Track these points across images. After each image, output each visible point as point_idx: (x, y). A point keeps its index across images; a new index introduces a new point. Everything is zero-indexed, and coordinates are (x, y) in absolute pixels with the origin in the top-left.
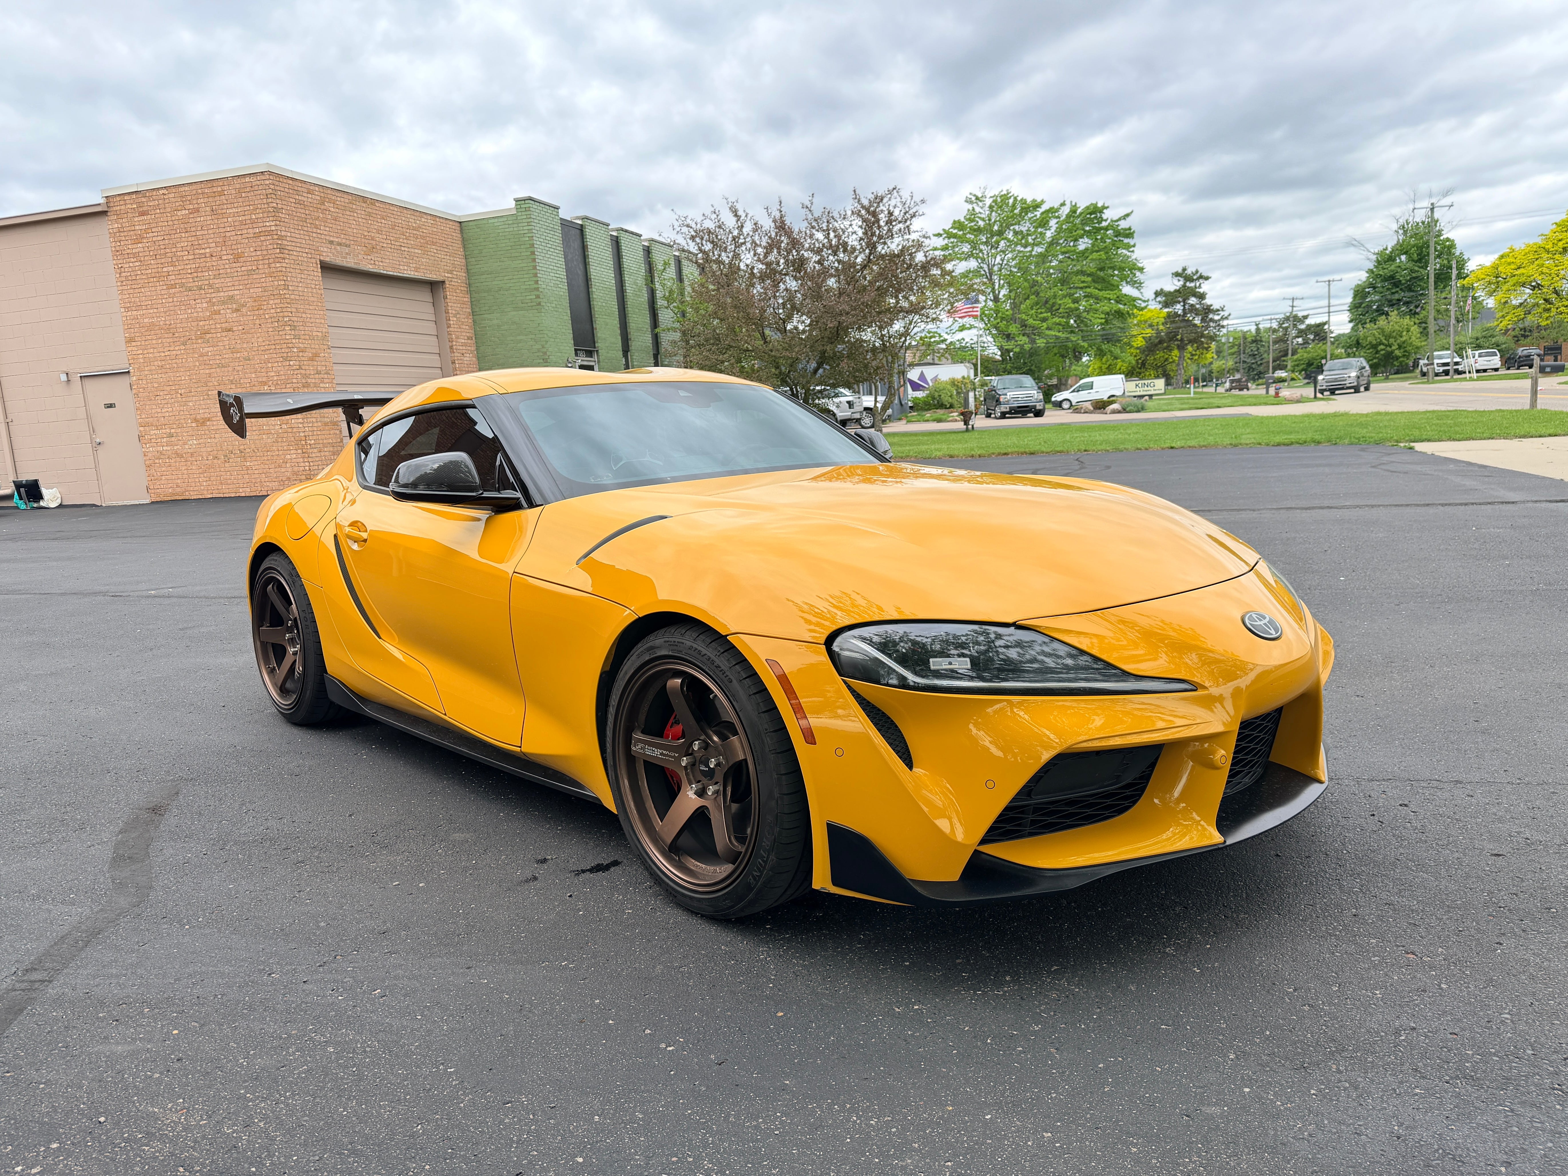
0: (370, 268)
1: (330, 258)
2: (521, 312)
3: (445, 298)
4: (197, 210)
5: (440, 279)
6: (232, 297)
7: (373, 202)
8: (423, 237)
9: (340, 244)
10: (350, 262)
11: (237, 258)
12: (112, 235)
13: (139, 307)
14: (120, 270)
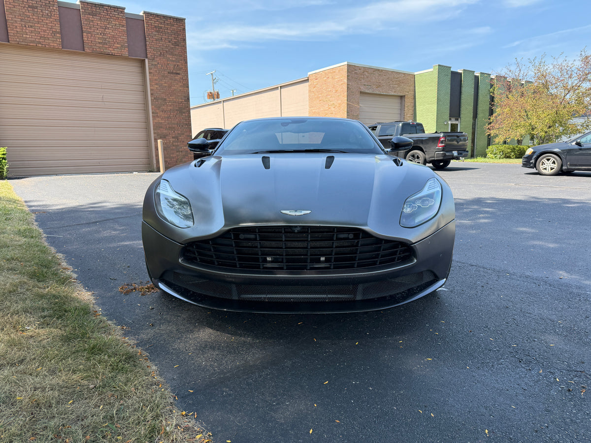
0: (378, 92)
1: (363, 89)
2: (430, 105)
3: (405, 101)
4: (328, 77)
5: (404, 95)
6: (334, 103)
7: (382, 71)
8: (399, 81)
9: (368, 85)
10: (370, 91)
11: (337, 91)
12: (309, 86)
13: (312, 107)
14: (309, 96)
